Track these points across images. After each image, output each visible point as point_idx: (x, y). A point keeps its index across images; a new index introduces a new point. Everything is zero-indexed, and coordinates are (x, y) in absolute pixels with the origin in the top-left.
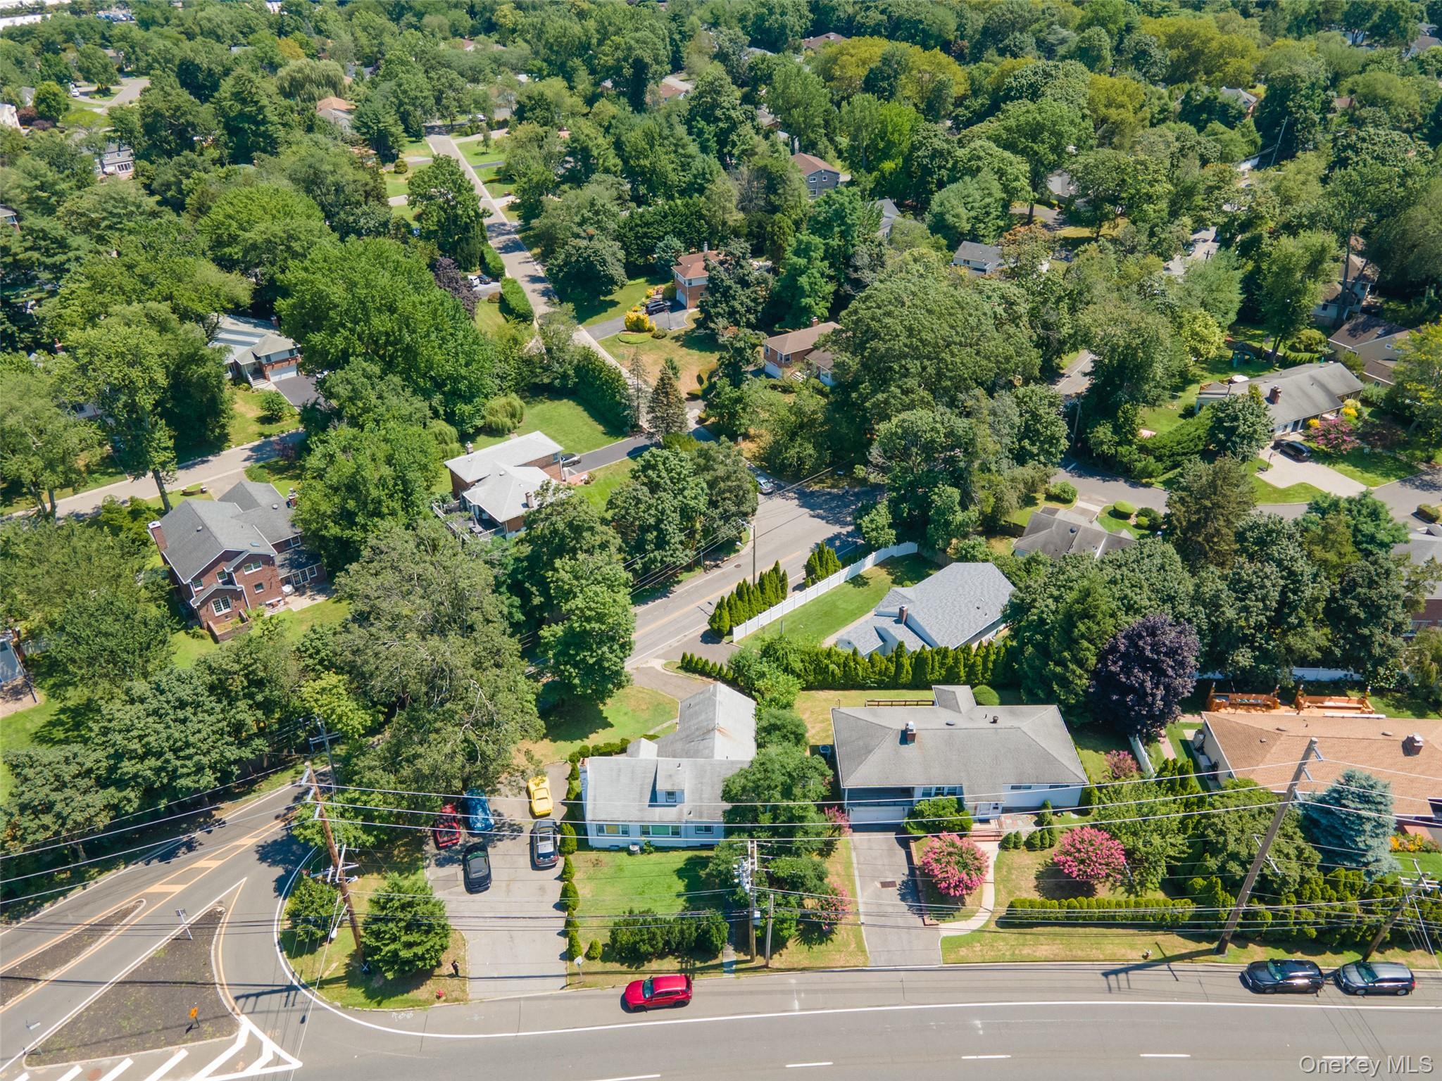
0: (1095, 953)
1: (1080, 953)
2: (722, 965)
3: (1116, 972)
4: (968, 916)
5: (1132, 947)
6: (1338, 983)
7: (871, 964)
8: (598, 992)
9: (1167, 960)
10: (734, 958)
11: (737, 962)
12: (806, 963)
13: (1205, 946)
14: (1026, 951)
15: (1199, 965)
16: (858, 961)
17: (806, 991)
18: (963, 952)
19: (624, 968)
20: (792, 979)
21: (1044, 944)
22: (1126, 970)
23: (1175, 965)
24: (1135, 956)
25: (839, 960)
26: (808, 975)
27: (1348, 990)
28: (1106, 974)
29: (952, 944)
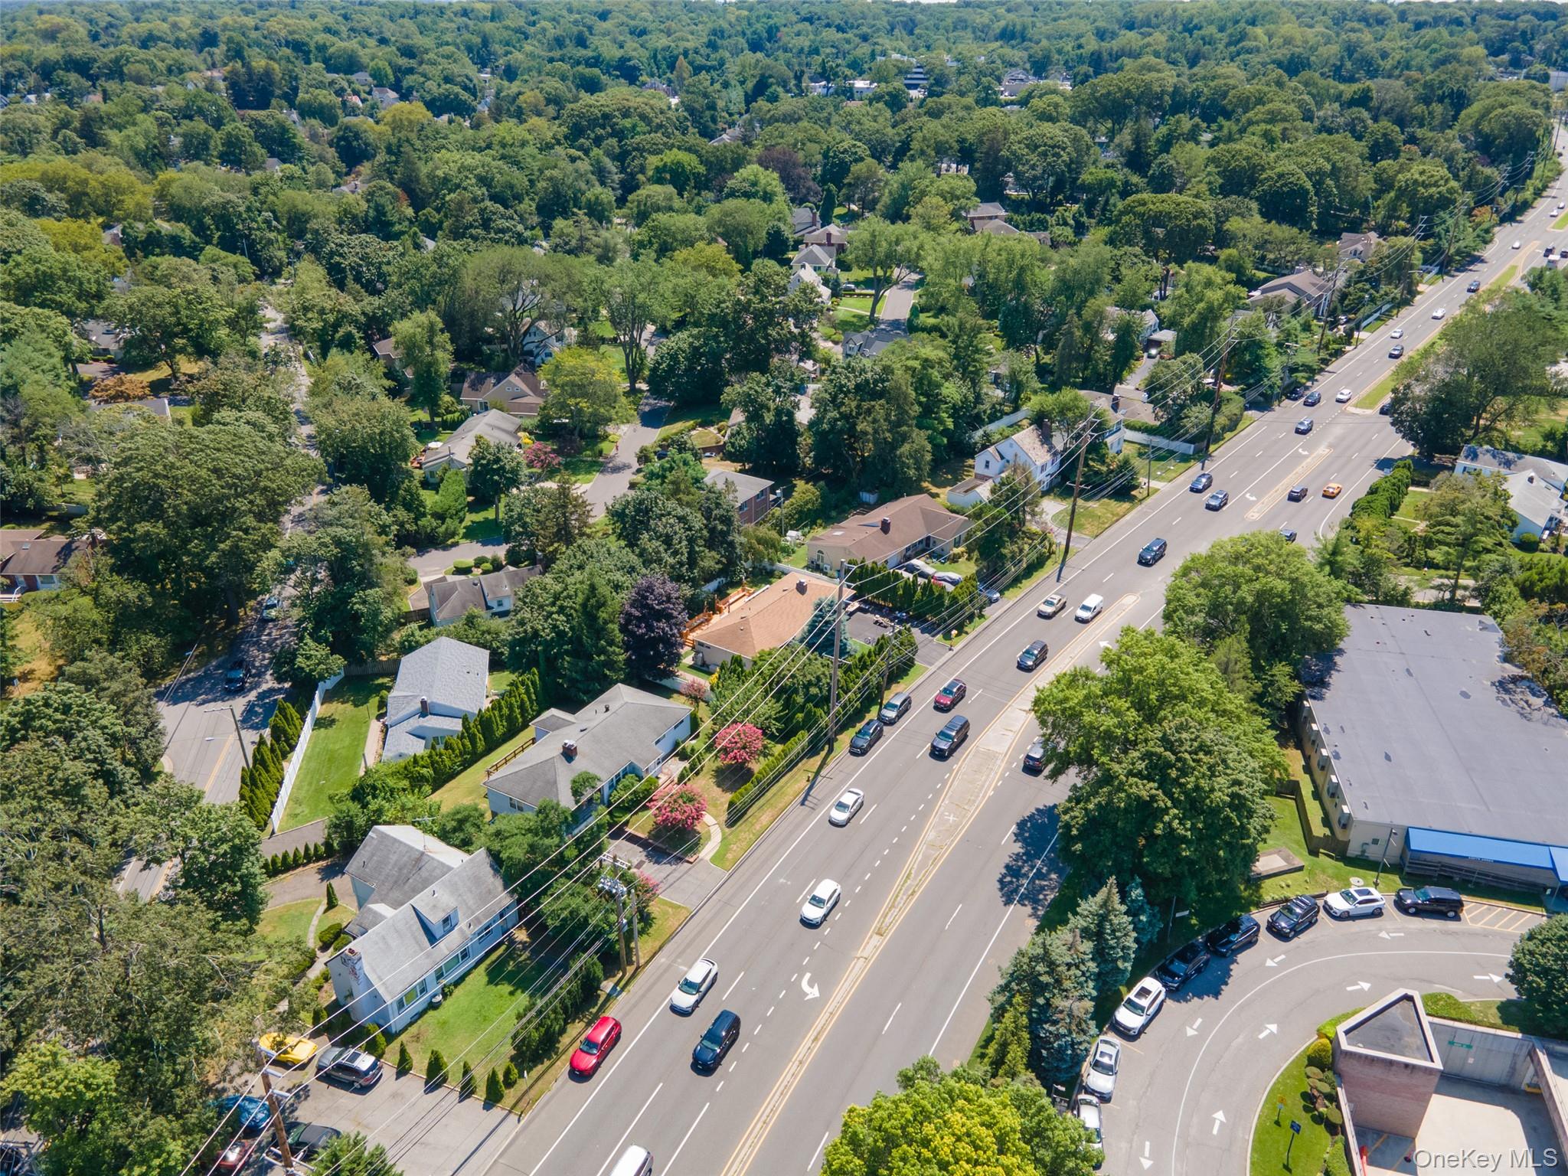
0: (787, 799)
1: (781, 805)
2: (609, 997)
3: (805, 799)
4: (709, 838)
5: (797, 781)
6: (886, 724)
7: (693, 909)
8: (549, 1094)
9: (817, 773)
10: (611, 985)
11: (617, 984)
12: (657, 944)
13: (823, 754)
14: (758, 827)
15: (831, 763)
16: (684, 914)
17: (678, 956)
18: (730, 856)
19: (547, 1063)
20: (661, 959)
21: (761, 816)
22: (808, 794)
23: (823, 772)
24: (804, 784)
25: (673, 923)
26: (666, 949)
27: (891, 722)
28: (803, 804)
29: (719, 858)
